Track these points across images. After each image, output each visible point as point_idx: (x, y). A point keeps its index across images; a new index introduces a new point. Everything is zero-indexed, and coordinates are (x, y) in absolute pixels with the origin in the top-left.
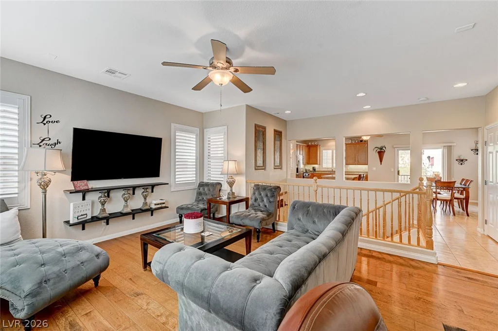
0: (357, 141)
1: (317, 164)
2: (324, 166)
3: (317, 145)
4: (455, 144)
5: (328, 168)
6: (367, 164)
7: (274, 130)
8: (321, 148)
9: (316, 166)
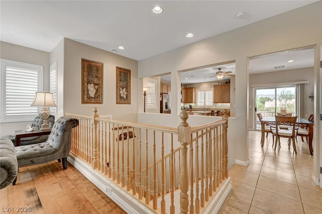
0: (223, 83)
1: (193, 103)
2: (199, 104)
3: (193, 88)
4: (308, 82)
5: (201, 106)
6: (230, 103)
7: (117, 67)
8: (196, 90)
9: (192, 104)
